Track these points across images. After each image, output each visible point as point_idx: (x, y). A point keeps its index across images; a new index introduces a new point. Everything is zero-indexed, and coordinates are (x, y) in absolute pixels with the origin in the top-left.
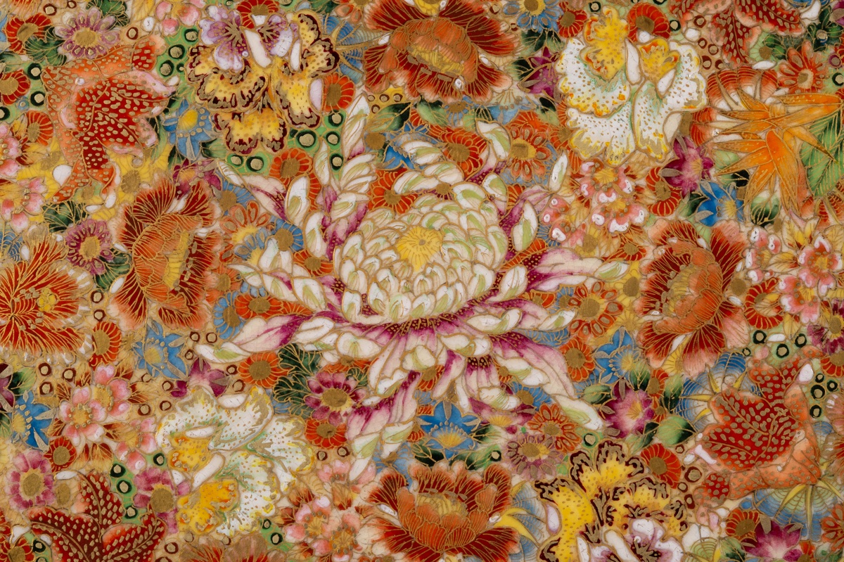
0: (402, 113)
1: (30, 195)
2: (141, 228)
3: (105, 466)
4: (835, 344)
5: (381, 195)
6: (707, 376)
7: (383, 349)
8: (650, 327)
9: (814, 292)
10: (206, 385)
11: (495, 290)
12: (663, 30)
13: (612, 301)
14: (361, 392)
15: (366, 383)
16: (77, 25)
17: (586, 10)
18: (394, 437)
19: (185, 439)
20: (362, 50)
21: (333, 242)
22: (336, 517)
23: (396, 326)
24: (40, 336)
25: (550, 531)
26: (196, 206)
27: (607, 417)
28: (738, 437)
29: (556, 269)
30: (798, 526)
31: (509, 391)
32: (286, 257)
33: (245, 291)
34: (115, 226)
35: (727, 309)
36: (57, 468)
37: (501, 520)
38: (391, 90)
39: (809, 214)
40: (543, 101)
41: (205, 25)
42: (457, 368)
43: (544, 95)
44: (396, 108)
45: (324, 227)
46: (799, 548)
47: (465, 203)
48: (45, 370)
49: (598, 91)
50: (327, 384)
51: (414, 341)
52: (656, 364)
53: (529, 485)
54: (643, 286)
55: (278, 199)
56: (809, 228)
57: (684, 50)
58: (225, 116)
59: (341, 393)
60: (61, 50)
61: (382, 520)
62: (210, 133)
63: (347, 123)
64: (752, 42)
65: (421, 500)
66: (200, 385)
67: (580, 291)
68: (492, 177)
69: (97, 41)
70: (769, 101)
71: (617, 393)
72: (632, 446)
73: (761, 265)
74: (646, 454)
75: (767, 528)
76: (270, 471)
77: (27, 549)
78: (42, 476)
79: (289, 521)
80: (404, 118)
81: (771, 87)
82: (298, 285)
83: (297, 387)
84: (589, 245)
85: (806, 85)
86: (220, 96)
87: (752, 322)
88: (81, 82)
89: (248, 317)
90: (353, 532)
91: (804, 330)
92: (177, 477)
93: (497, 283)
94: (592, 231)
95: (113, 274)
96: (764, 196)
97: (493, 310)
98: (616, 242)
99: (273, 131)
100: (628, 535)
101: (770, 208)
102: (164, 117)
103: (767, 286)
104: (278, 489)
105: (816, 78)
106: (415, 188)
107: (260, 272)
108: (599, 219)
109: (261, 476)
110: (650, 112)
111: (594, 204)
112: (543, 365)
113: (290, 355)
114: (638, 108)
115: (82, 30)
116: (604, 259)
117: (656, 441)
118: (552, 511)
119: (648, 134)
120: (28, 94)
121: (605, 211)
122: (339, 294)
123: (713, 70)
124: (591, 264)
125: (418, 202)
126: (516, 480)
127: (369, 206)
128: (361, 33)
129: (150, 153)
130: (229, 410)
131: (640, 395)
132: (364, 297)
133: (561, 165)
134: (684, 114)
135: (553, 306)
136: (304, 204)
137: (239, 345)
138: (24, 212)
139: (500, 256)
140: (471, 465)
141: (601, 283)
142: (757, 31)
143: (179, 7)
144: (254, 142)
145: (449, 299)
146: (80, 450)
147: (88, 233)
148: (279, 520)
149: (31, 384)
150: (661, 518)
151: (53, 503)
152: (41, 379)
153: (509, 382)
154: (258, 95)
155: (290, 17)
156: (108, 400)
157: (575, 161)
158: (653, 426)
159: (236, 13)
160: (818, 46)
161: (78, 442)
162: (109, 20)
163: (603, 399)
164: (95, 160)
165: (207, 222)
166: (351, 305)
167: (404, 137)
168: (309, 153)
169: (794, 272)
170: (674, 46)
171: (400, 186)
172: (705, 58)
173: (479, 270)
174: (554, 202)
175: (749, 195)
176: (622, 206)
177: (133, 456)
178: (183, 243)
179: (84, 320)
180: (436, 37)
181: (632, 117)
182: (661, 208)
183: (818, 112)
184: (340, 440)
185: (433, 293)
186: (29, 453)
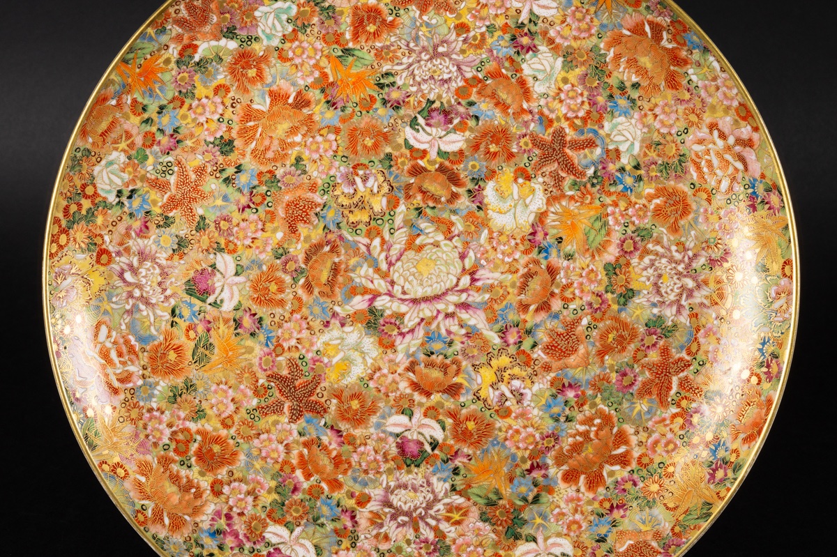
0: (419, 211)
1: (266, 243)
2: (311, 258)
3: (296, 355)
4: (597, 309)
5: (410, 245)
6: (543, 322)
7: (410, 309)
8: (521, 301)
9: (589, 288)
10: (337, 323)
11: (457, 285)
12: (528, 178)
13: (505, 290)
14: (401, 326)
15: (403, 323)
16: (286, 174)
17: (497, 169)
18: (414, 345)
19: (329, 345)
20: (403, 185)
21: (390, 264)
22: (390, 377)
23: (416, 299)
24: (270, 302)
25: (478, 384)
26: (334, 249)
27: (502, 338)
28: (556, 347)
29: (482, 277)
30: (579, 384)
31: (462, 327)
32: (371, 270)
33: (354, 284)
34: (301, 257)
35: (552, 294)
36: (277, 356)
37: (457, 380)
38: (415, 202)
39: (587, 255)
40: (478, 207)
41: (338, 175)
42: (441, 317)
43: (478, 204)
44: (417, 209)
45: (387, 258)
46: (580, 393)
47: (445, 249)
48: (272, 316)
49: (501, 203)
50: (387, 323)
51: (423, 305)
52: (523, 317)
53: (470, 365)
54: (518, 284)
55: (368, 247)
56: (588, 261)
57: (537, 187)
58: (346, 212)
59: (392, 326)
60: (279, 184)
61: (409, 379)
62: (340, 219)
63: (397, 215)
64: (566, 183)
65: (425, 371)
66: (335, 323)
67: (492, 286)
68: (456, 238)
69: (294, 181)
70: (572, 208)
71: (506, 328)
72: (512, 350)
73: (567, 277)
74: (518, 354)
75: (567, 385)
76: (364, 358)
77: (265, 388)
78: (271, 359)
79: (371, 379)
80: (420, 213)
81: (573, 202)
82: (376, 282)
83: (375, 324)
84: (496, 267)
85: (588, 201)
86: (344, 204)
87: (563, 300)
88: (287, 198)
89: (355, 295)
90: (397, 383)
91: (584, 304)
92: (326, 360)
93: (458, 282)
94: (497, 261)
95: (300, 277)
96: (569, 247)
97: (456, 293)
98: (508, 266)
99: (366, 218)
100: (509, 387)
101: (571, 253)
102: (321, 212)
103: (569, 285)
104: (367, 365)
105: (592, 199)
106: (424, 242)
107: (360, 276)
108: (500, 256)
109: (360, 360)
110: (522, 212)
111: (498, 250)
112: (476, 316)
113: (372, 311)
114: (517, 210)
115: (288, 176)
116: (502, 273)
117: (522, 348)
118: (479, 376)
119: (521, 221)
120: (266, 202)
121: (503, 253)
122: (392, 286)
123: (549, 195)
124: (497, 275)
125: (426, 248)
126: (464, 363)
127: (405, 250)
128: (403, 178)
129: (315, 227)
130: (347, 333)
131: (515, 329)
132: (403, 287)
133: (485, 233)
134: (536, 213)
135: (481, 292)
136: (379, 249)
137: (351, 306)
138: (264, 251)
139: (459, 271)
140: (446, 357)
141: (501, 283)
142: (568, 179)
143: (327, 167)
144: (358, 223)
145: (438, 289)
146: (286, 348)
147: (290, 260)
148: (367, 378)
149: (267, 322)
150: (523, 380)
151: (275, 370)
152: (271, 319)
153: (462, 323)
154: (360, 203)
155: (374, 171)
156: (298, 329)
157: (491, 232)
158: (521, 342)
159: (351, 170)
160: (593, 185)
161: (286, 345)
162: (299, 172)
163: (501, 331)
164: (293, 230)
165: (338, 256)
166: (398, 291)
167: (420, 221)
168: (381, 227)
169: (581, 280)
170: (533, 185)
171: (418, 241)
172: (546, 190)
173: (450, 276)
174: (482, 249)
175: (563, 247)
176: (510, 251)
177: (308, 351)
178: (329, 264)
179: (288, 296)
180: (434, 180)
181: (515, 214)
182: (526, 252)
183: (592, 213)
184: (392, 346)
185: (431, 286)
186: (266, 349)
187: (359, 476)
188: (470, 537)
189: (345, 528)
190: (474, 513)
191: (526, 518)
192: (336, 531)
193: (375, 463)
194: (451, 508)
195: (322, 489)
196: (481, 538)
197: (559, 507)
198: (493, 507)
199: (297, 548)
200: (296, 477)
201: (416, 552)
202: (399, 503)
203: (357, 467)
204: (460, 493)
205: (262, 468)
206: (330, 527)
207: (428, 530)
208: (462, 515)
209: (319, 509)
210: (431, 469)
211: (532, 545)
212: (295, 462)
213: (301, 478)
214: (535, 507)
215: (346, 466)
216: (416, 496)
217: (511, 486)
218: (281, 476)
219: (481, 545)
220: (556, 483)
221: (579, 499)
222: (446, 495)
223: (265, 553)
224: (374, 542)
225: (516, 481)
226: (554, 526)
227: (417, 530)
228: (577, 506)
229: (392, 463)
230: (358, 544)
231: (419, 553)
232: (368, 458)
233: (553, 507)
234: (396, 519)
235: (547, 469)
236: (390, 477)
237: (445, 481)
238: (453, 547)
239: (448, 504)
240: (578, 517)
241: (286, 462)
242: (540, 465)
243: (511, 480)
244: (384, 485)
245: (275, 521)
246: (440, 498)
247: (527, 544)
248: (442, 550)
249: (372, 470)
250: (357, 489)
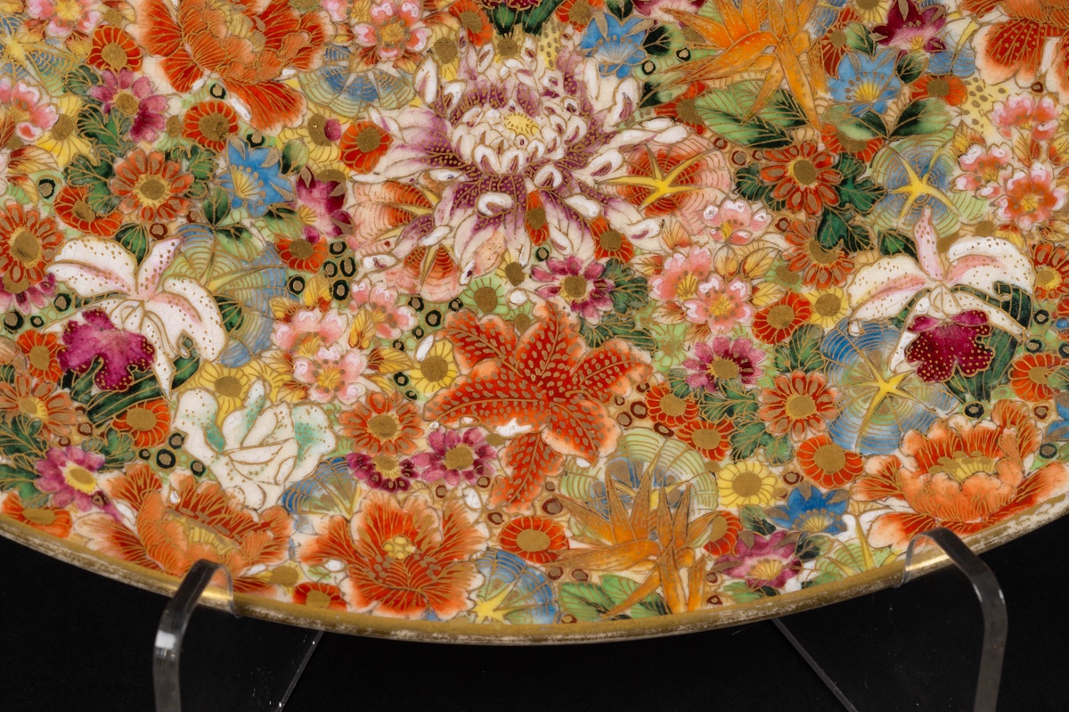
187: (349, 70)
188: (709, 249)
189: (312, 239)
190: (718, 171)
191: (880, 180)
192: (283, 250)
193: (397, 27)
194: (643, 161)
195: (232, 116)
196: (740, 251)
197: (980, 141)
198: (774, 151)
199: (161, 308)
200: (146, 80)
201: (541, 303)
202: (480, 152)
203: (341, 41)
204: (672, 112)
205: (31, 56)
206: (262, 236)
207: (574, 232)
208: (679, 181)
209: (225, 180)
210: (577, 38)
211: (903, 264)
212: (137, 31)
213: (163, 85)
214: (905, 145)
215: (306, 37)
216: (531, 127)
217: (831, 82)
218: (95, 79)
219: (741, 272)
220: (970, 66)
221: (1042, 116)
222: (627, 119)
223: (57, 328)
224: (406, 277)
225: (844, 67)
226: (968, 203)
227: (539, 233)
228: (1038, 135)
229: (453, 23)
230: (355, 288)
231: (551, 307)
232: (375, 11)
233: (961, 142)
234: (471, 203)
235: (941, 22)
236: (450, 70)
237: (622, 73)
238: (656, 283)
239: (634, 148)
240: (1041, 169)
241: (109, 34)
242: (920, 10)
243: (830, 62)
244: (430, 96)
245: (84, 226)
246: (608, 129)
247: (885, 261)
248: (621, 297)
249: (388, 47)
250: (344, 112)
